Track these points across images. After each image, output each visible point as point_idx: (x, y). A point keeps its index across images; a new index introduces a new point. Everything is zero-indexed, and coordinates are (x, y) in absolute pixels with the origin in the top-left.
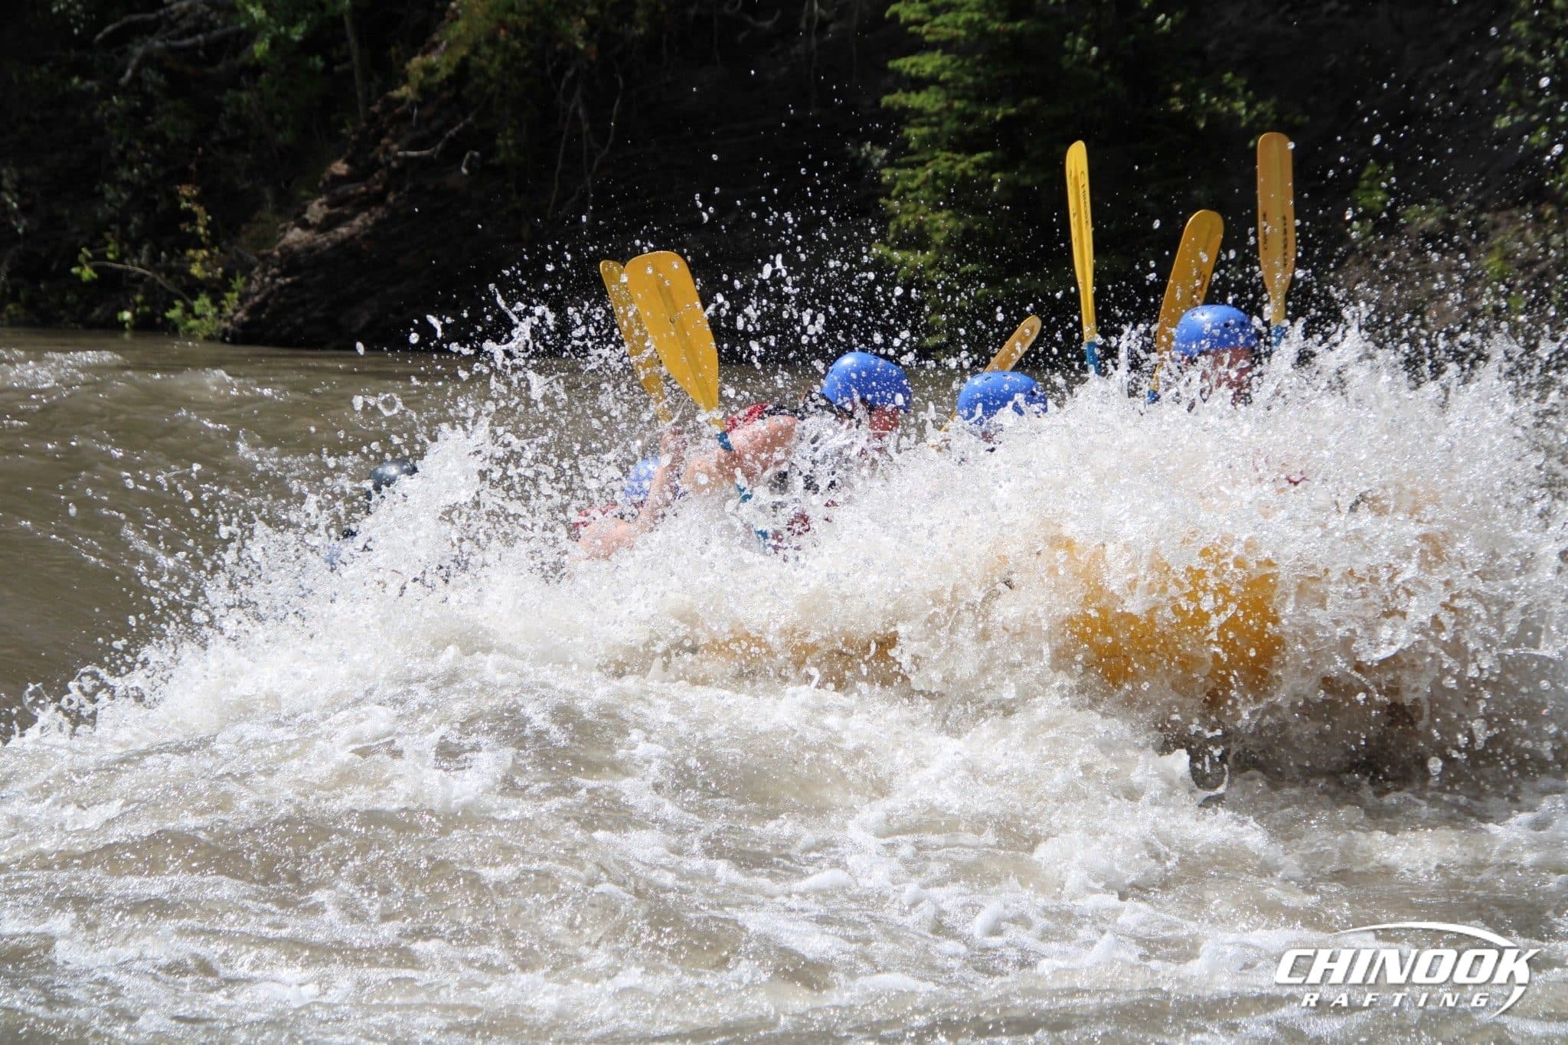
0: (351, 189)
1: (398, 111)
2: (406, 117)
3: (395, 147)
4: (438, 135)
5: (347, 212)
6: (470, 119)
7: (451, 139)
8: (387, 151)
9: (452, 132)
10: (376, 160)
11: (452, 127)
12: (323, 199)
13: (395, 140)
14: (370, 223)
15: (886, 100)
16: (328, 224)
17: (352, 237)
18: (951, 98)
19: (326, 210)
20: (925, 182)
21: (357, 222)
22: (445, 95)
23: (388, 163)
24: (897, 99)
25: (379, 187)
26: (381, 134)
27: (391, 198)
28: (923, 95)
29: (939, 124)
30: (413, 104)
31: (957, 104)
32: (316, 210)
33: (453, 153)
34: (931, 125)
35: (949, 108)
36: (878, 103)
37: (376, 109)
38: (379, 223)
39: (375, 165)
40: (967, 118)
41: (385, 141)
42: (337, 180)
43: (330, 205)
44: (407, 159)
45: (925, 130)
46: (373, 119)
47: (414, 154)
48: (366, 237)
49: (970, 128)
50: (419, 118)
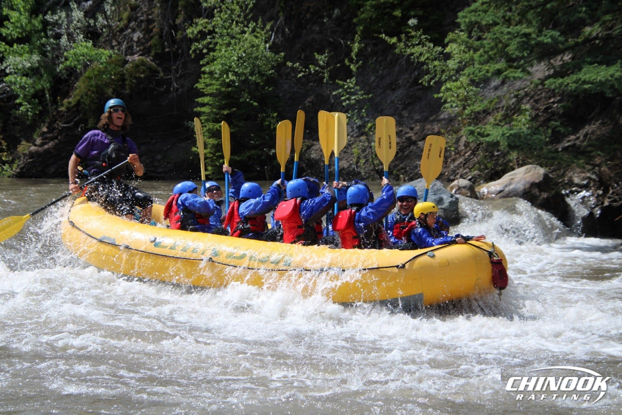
0: (48, 136)
1: (61, 114)
2: (63, 115)
3: (60, 124)
4: (72, 120)
5: (47, 141)
6: (81, 115)
7: (76, 122)
8: (58, 125)
9: (76, 119)
10: (55, 127)
11: (75, 118)
12: (41, 138)
13: (60, 122)
14: (53, 144)
15: (195, 110)
16: (42, 145)
17: (49, 148)
18: (211, 109)
19: (41, 141)
20: (206, 131)
21: (50, 144)
22: (74, 109)
23: (58, 128)
24: (199, 109)
25: (56, 135)
26: (56, 120)
27: (59, 137)
28: (205, 108)
29: (209, 116)
30: (65, 112)
31: (214, 110)
32: (38, 141)
33: (76, 125)
34: (207, 116)
35: (212, 112)
36: (193, 110)
37: (55, 113)
38: (56, 144)
39: (55, 129)
40: (217, 114)
41: (57, 122)
42: (44, 133)
43: (42, 140)
44: (64, 127)
45: (206, 117)
46: (54, 116)
47: (65, 125)
48: (53, 148)
49: (218, 117)
50: (67, 116)
